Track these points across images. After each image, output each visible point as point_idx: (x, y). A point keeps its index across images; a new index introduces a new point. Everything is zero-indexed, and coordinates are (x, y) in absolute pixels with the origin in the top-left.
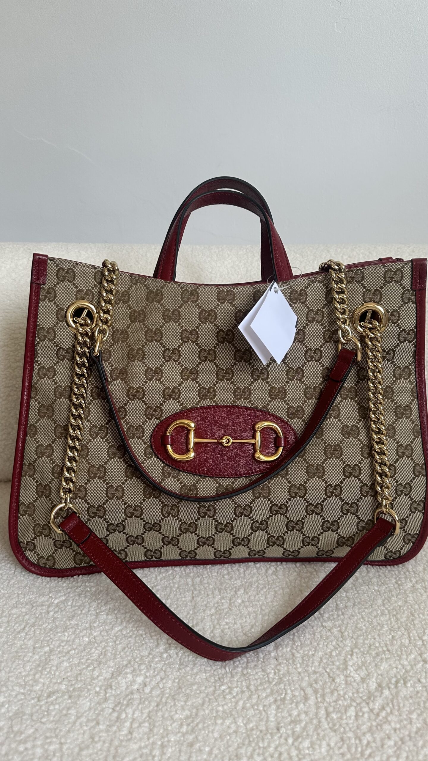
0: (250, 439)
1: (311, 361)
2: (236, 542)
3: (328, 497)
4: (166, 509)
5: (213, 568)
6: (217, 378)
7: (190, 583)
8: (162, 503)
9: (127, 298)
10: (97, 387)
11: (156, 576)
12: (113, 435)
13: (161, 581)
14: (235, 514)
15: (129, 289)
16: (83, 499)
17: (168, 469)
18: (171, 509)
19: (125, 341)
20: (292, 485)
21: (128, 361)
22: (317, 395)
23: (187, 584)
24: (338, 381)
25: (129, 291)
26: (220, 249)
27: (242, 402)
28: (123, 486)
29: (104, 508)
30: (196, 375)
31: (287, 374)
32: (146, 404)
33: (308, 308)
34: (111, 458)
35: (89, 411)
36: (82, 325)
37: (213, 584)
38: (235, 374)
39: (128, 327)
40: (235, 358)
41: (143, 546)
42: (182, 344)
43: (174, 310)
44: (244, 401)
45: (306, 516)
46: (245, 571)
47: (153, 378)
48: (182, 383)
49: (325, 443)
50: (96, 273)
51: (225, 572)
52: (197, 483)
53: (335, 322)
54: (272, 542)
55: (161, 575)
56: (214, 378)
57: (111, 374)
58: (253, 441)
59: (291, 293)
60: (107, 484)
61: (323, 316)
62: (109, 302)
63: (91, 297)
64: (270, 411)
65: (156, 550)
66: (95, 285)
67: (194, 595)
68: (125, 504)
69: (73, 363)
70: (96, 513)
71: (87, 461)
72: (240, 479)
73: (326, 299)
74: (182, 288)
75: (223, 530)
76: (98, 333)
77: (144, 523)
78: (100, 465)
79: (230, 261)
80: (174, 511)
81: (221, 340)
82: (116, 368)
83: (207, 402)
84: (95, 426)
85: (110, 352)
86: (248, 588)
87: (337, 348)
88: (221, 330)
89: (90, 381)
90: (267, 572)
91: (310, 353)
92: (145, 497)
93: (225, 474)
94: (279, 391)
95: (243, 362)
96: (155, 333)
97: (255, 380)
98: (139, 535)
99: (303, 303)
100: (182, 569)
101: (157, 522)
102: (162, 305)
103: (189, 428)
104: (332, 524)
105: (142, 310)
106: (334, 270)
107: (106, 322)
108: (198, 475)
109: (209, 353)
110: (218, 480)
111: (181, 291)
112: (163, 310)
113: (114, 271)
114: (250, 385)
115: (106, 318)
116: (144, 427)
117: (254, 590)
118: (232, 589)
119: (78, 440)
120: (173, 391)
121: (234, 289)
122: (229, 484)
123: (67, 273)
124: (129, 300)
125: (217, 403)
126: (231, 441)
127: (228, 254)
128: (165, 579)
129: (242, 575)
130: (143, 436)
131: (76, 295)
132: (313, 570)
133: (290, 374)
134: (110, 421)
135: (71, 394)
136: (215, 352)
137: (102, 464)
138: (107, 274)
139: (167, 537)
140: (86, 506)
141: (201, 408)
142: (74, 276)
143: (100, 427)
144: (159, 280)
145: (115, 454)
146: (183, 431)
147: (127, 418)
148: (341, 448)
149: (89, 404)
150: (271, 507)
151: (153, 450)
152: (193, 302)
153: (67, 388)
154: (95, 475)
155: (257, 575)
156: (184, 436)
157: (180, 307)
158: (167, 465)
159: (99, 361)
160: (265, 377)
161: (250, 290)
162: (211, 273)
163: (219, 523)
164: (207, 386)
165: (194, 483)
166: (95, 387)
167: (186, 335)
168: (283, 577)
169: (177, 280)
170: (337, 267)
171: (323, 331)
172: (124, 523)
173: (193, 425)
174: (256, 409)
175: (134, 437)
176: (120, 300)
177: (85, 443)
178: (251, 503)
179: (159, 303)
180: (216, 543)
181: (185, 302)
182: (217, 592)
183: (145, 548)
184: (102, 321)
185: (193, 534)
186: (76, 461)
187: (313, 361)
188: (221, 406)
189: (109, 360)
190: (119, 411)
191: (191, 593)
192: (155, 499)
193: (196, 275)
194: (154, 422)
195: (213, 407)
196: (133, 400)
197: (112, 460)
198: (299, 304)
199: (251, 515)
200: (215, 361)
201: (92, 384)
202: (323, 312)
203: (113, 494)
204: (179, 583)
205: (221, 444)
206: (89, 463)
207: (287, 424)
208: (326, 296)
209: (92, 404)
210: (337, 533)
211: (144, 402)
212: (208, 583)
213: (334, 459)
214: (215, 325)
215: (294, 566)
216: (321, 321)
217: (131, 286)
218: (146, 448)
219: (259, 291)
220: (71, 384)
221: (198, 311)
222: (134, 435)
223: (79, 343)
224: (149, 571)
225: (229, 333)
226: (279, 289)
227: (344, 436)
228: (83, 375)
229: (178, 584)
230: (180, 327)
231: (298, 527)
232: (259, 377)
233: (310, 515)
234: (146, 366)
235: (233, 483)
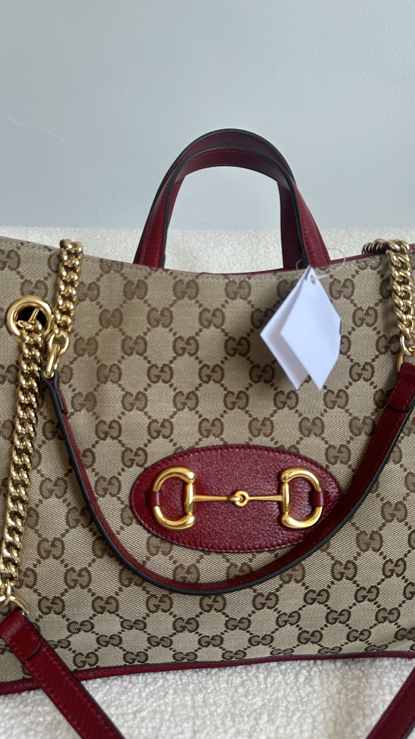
0: (274, 494)
1: (358, 380)
2: (253, 641)
3: (387, 577)
4: (154, 601)
5: (221, 674)
6: (226, 405)
7: (189, 703)
8: (148, 592)
9: (95, 292)
10: (52, 422)
11: (140, 692)
12: (75, 493)
13: (147, 700)
14: (254, 606)
15: (98, 279)
16: (31, 587)
17: (155, 541)
18: (161, 601)
19: (93, 354)
20: (337, 562)
21: (96, 383)
22: (368, 429)
23: (185, 706)
24: (402, 411)
25: (98, 283)
26: (217, 234)
27: (261, 441)
28: (90, 569)
29: (62, 601)
30: (194, 401)
31: (325, 399)
32: (123, 445)
33: (355, 305)
34: (72, 528)
35: (40, 457)
36: (29, 332)
37: (223, 706)
38: (251, 400)
39: (97, 334)
40: (251, 378)
41: (121, 648)
42: (175, 358)
43: (164, 309)
44: (264, 438)
45: (354, 604)
46: (265, 679)
47: (133, 408)
48: (175, 413)
49: (382, 500)
50: (50, 257)
51: (238, 681)
52: (198, 561)
53: (396, 325)
54: (305, 639)
55: (147, 690)
56: (221, 406)
57: (72, 402)
58: (279, 498)
59: (332, 284)
60: (66, 566)
61: (376, 317)
62: (68, 298)
63: (43, 291)
64: (302, 453)
65: (140, 652)
66: (49, 275)
67: (196, 728)
68: (93, 594)
69: (17, 386)
70: (51, 608)
71: (36, 532)
72: (261, 555)
73: (381, 293)
74: (175, 278)
75: (235, 627)
76: (53, 343)
77: (122, 620)
78: (55, 539)
79: (230, 248)
80: (165, 604)
81: (232, 352)
82: (80, 393)
83: (212, 441)
84: (49, 479)
85: (71, 369)
86: (273, 713)
87: (396, 362)
88: (231, 338)
89: (41, 414)
90: (297, 681)
91: (357, 370)
92: (122, 584)
93: (239, 547)
94: (314, 423)
95: (261, 383)
96: (136, 343)
97: (279, 408)
98: (114, 635)
99: (348, 298)
100: (177, 676)
101: (141, 619)
102: (146, 302)
103: (186, 480)
104: (390, 613)
105: (117, 310)
106: (395, 251)
107: (64, 327)
108: (200, 550)
109: (213, 371)
110: (229, 556)
111: (173, 282)
112: (147, 309)
113: (76, 254)
114: (272, 415)
115: (65, 322)
116: (121, 478)
117: (282, 717)
118: (251, 714)
119: (23, 502)
120: (163, 426)
121: (249, 278)
122: (244, 563)
123: (8, 256)
124: (98, 295)
125: (225, 442)
126: (248, 498)
127: (227, 239)
128: (152, 696)
129: (263, 686)
130: (119, 492)
131: (21, 289)
132: (361, 674)
133: (328, 399)
134: (70, 471)
135: (12, 432)
136: (222, 370)
137: (58, 536)
138: (66, 258)
139: (155, 636)
140: (36, 597)
141: (203, 449)
142: (19, 262)
143: (56, 481)
144: (142, 267)
145: (77, 521)
146: (176, 483)
147: (95, 466)
148: (405, 507)
149: (40, 446)
150: (306, 594)
151: (133, 513)
152: (191, 298)
153: (8, 425)
154: (49, 552)
155: (283, 686)
156: (178, 492)
157: (171, 305)
158: (153, 535)
159: (53, 385)
160: (294, 404)
161: (274, 280)
162: (207, 262)
163: (231, 619)
164: (211, 418)
165: (194, 561)
166: (48, 421)
167: (180, 344)
168: (321, 689)
169: (166, 267)
170: (397, 247)
171: (376, 338)
172: (91, 621)
173: (191, 475)
174: (280, 450)
175: (106, 494)
176: (85, 295)
177: (33, 506)
178: (278, 590)
179: (141, 299)
180: (225, 642)
181: (179, 298)
182: (229, 723)
183: (124, 650)
184: (59, 326)
185: (193, 633)
186: (19, 533)
187: (362, 381)
188: (232, 447)
189: (69, 382)
190: (84, 455)
191: (191, 724)
192: (136, 588)
193: (189, 265)
194: (136, 471)
195: (220, 448)
196: (104, 439)
197: (73, 531)
198: (342, 300)
199: (277, 606)
200: (223, 382)
201: (45, 418)
202: (376, 311)
203: (75, 581)
204: (173, 703)
205: (233, 503)
206: (40, 536)
207: (326, 471)
208: (381, 289)
209: (44, 447)
210: (397, 624)
211: (120, 441)
212: (215, 703)
213: (395, 522)
214: (223, 330)
215: (333, 666)
216: (373, 324)
217: (102, 276)
218: (123, 510)
219: (285, 281)
220: (14, 417)
221: (197, 310)
222: (105, 490)
223: (25, 359)
224: (130, 682)
225: (243, 342)
226: (317, 278)
227: (408, 489)
228: (30, 405)
229: (172, 707)
230: (172, 333)
231: (342, 619)
232: (284, 403)
233: (360, 602)
234: (123, 389)
235: (251, 560)
